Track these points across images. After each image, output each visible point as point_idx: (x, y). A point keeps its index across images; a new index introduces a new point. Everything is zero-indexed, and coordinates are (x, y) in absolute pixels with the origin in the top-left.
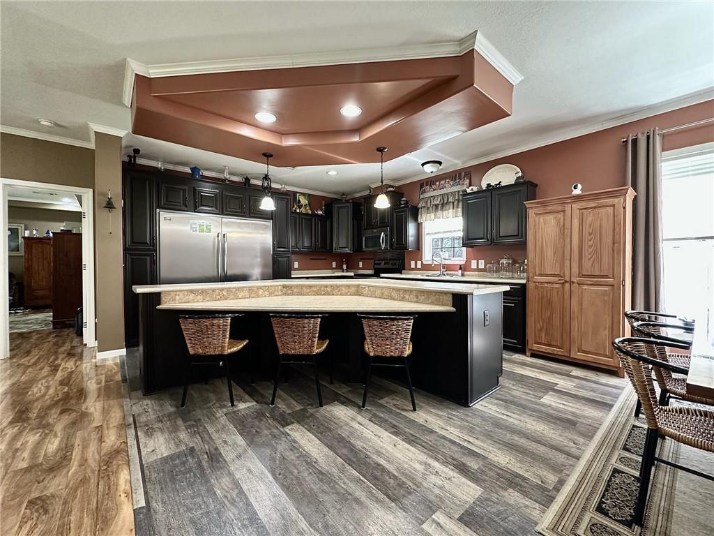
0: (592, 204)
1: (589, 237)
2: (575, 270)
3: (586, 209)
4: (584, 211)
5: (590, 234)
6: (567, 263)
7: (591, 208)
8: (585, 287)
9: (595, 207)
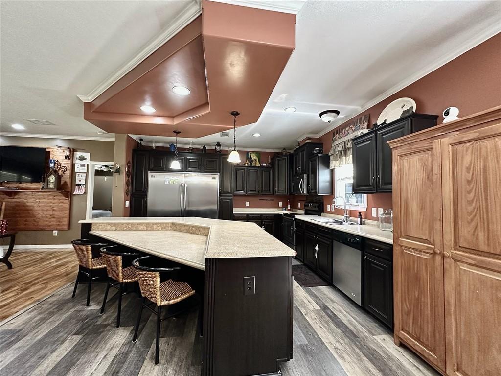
0: (471, 134)
1: (469, 188)
2: (449, 238)
3: (461, 143)
4: (459, 147)
5: (469, 182)
6: (437, 226)
7: (468, 141)
8: (464, 267)
9: (475, 140)
